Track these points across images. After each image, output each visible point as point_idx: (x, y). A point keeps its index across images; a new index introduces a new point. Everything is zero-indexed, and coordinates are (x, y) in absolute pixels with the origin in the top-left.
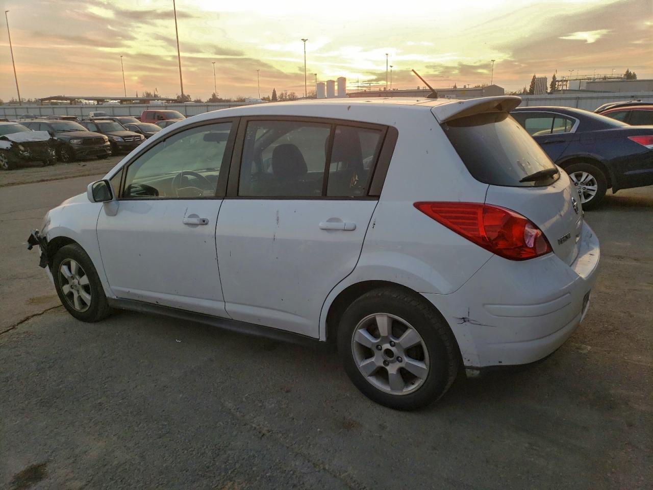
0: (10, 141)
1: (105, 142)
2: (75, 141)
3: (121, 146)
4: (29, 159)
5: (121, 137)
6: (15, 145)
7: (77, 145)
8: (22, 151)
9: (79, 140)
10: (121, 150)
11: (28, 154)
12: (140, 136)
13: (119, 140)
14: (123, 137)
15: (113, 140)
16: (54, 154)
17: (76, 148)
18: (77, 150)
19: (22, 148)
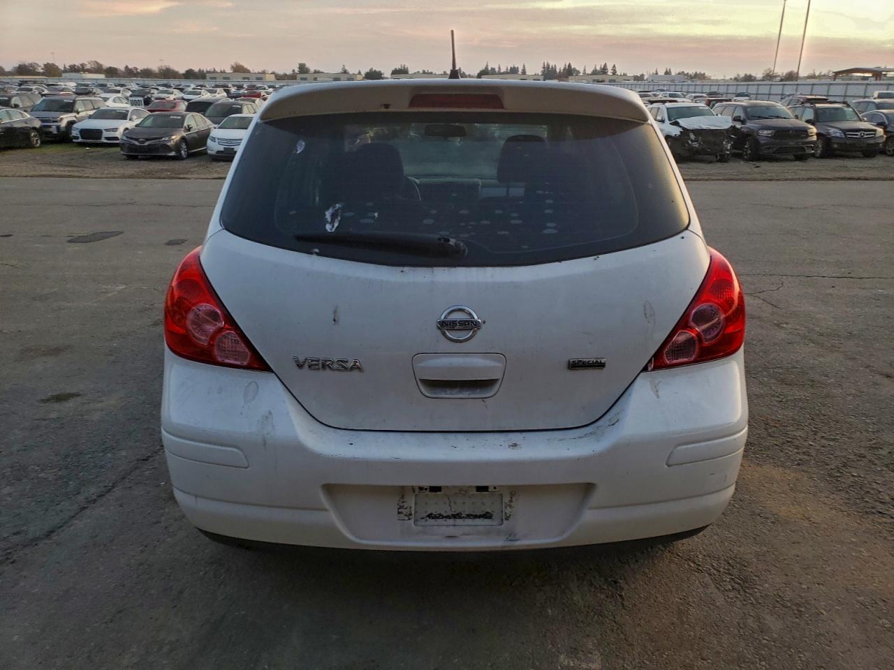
0: (681, 127)
1: (808, 136)
2: (765, 132)
3: (837, 144)
4: (697, 152)
5: (841, 130)
6: (685, 132)
7: (765, 138)
8: (692, 141)
9: (769, 132)
10: (837, 149)
11: (697, 146)
12: (875, 131)
13: (838, 135)
14: (845, 131)
15: (829, 134)
16: (729, 148)
17: (763, 142)
18: (765, 144)
19: (692, 136)
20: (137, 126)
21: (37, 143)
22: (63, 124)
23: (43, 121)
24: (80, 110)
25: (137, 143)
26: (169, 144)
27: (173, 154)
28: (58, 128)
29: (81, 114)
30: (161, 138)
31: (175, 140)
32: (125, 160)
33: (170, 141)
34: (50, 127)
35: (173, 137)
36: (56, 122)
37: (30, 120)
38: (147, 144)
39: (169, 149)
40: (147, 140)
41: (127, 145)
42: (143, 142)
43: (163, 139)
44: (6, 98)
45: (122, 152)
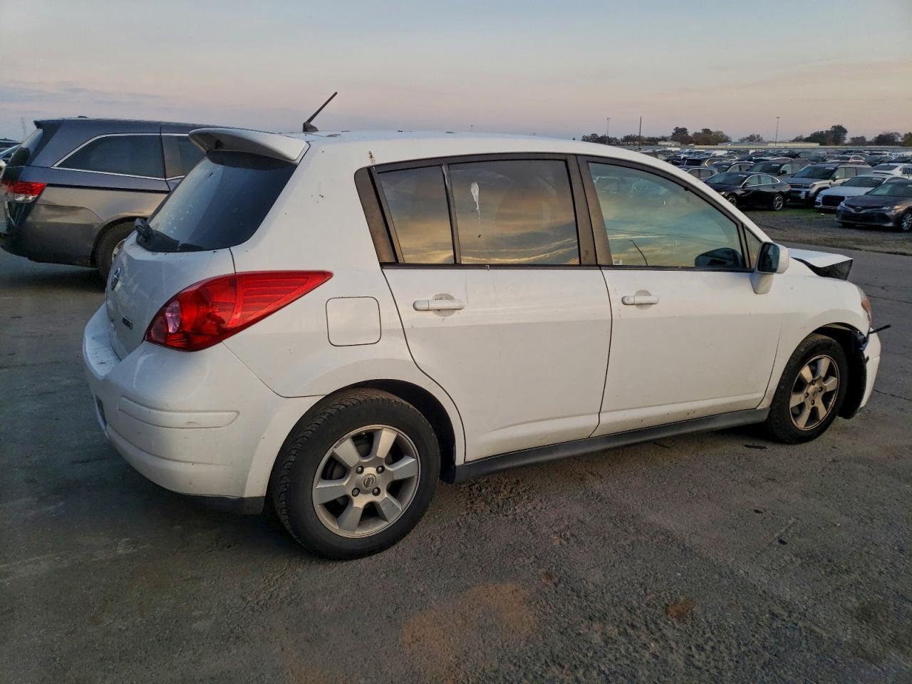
20: (867, 193)
21: (778, 207)
22: (813, 191)
23: (792, 186)
24: (837, 177)
25: (853, 211)
26: (888, 214)
27: (890, 224)
28: (807, 193)
29: (837, 182)
30: (882, 207)
31: (898, 211)
32: (839, 227)
33: (890, 210)
34: (800, 192)
35: (897, 207)
36: (808, 188)
37: (780, 185)
38: (863, 212)
39: (887, 219)
40: (865, 208)
41: (842, 212)
42: (860, 210)
43: (884, 208)
44: (778, 165)
45: (836, 219)
